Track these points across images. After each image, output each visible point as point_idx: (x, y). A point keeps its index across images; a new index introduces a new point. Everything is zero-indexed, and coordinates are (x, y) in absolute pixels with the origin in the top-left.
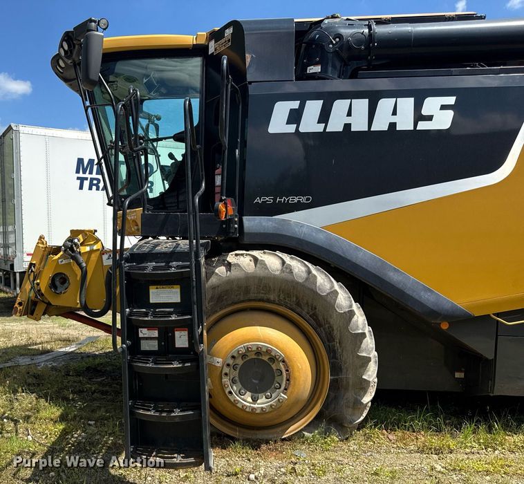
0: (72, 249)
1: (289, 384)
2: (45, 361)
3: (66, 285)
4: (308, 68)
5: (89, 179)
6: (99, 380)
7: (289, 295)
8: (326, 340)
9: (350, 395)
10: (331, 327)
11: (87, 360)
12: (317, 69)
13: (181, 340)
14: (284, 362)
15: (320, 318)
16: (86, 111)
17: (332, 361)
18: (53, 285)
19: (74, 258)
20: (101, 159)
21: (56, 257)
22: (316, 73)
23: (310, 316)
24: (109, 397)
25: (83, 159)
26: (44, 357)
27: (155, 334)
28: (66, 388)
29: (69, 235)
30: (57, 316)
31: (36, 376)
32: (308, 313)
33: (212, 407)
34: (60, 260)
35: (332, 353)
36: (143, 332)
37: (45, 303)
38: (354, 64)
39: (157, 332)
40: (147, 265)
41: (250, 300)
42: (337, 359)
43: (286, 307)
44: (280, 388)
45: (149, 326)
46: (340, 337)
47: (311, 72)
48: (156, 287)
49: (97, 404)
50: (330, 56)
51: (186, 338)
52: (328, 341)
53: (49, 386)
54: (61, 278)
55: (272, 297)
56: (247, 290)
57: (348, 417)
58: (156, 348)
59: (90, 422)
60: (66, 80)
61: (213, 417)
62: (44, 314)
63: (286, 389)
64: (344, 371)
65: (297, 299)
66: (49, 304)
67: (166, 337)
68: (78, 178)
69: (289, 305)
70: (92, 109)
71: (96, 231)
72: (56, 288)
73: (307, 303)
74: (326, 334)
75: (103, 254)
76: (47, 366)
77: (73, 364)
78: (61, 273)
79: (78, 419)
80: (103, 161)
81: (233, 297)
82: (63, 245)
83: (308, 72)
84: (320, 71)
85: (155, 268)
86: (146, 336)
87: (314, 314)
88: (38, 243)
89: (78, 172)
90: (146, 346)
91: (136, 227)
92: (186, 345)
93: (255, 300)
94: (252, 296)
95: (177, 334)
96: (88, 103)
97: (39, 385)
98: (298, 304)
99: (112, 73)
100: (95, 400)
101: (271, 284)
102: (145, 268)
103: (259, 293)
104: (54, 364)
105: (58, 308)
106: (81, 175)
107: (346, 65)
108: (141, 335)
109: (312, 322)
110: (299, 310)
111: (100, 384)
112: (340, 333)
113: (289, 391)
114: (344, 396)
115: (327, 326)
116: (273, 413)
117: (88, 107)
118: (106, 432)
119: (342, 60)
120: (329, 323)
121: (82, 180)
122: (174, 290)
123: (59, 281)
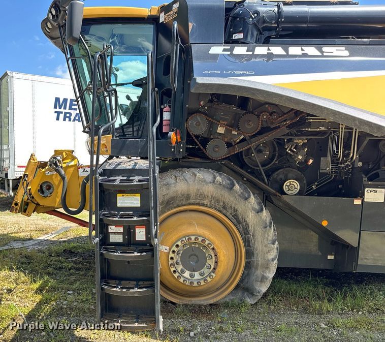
0: (56, 164)
1: (217, 265)
2: (33, 245)
3: (51, 191)
4: (234, 35)
5: (63, 113)
6: (74, 259)
7: (218, 201)
8: (243, 234)
9: (259, 272)
10: (247, 224)
11: (64, 244)
12: (240, 36)
13: (140, 234)
14: (213, 249)
15: (240, 217)
16: (68, 61)
17: (247, 248)
18: (41, 190)
19: (57, 171)
20: (78, 98)
21: (44, 170)
22: (239, 39)
23: (233, 216)
24: (82, 273)
25: (59, 98)
26: (31, 242)
27: (121, 230)
28: (50, 266)
29: (53, 153)
30: (44, 213)
31: (27, 257)
32: (231, 214)
33: (162, 283)
34: (46, 172)
35: (247, 242)
36: (112, 229)
37: (34, 203)
38: (267, 34)
39: (122, 228)
40: (115, 178)
41: (190, 204)
42: (251, 247)
43: (216, 209)
44: (210, 268)
45: (117, 224)
46: (254, 231)
47: (236, 38)
48: (122, 195)
49: (73, 278)
50: (250, 26)
51: (144, 233)
52: (245, 234)
53: (37, 264)
54: (47, 186)
55: (206, 203)
56: (188, 197)
57: (257, 288)
58: (121, 241)
59: (69, 292)
60: (52, 38)
61: (162, 290)
62: (33, 212)
63: (214, 269)
64: (255, 255)
65: (223, 204)
66: (38, 204)
67: (129, 232)
68: (56, 112)
69: (217, 208)
70: (72, 60)
71: (74, 151)
72: (43, 192)
73: (231, 207)
74: (243, 229)
75: (79, 168)
76: (34, 249)
77: (54, 248)
78: (47, 182)
79: (60, 290)
80: (79, 99)
81: (177, 202)
82: (50, 161)
83: (233, 38)
84: (242, 37)
85: (122, 181)
86: (113, 231)
87: (235, 215)
88: (30, 159)
89: (55, 107)
90: (114, 239)
91: (105, 149)
92: (144, 239)
93: (193, 204)
94: (191, 201)
95: (137, 230)
96: (69, 56)
97: (29, 263)
98: (224, 207)
99: (87, 33)
100: (71, 274)
101: (206, 193)
102: (114, 181)
103: (196, 199)
104: (40, 248)
105: (44, 207)
106: (58, 110)
107: (261, 33)
108: (110, 231)
109: (234, 220)
110: (225, 211)
111: (75, 262)
112: (254, 229)
113: (217, 270)
114: (254, 273)
115: (244, 223)
116: (205, 286)
117: (69, 59)
118: (82, 300)
119: (258, 30)
120: (246, 222)
121: (58, 113)
122: (135, 197)
123: (45, 188)
